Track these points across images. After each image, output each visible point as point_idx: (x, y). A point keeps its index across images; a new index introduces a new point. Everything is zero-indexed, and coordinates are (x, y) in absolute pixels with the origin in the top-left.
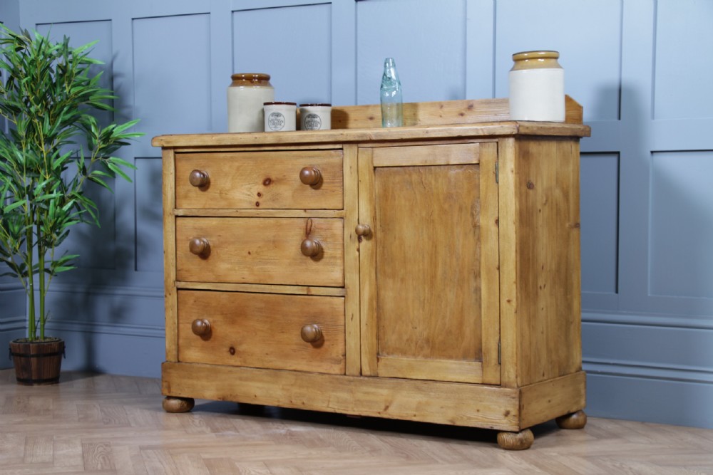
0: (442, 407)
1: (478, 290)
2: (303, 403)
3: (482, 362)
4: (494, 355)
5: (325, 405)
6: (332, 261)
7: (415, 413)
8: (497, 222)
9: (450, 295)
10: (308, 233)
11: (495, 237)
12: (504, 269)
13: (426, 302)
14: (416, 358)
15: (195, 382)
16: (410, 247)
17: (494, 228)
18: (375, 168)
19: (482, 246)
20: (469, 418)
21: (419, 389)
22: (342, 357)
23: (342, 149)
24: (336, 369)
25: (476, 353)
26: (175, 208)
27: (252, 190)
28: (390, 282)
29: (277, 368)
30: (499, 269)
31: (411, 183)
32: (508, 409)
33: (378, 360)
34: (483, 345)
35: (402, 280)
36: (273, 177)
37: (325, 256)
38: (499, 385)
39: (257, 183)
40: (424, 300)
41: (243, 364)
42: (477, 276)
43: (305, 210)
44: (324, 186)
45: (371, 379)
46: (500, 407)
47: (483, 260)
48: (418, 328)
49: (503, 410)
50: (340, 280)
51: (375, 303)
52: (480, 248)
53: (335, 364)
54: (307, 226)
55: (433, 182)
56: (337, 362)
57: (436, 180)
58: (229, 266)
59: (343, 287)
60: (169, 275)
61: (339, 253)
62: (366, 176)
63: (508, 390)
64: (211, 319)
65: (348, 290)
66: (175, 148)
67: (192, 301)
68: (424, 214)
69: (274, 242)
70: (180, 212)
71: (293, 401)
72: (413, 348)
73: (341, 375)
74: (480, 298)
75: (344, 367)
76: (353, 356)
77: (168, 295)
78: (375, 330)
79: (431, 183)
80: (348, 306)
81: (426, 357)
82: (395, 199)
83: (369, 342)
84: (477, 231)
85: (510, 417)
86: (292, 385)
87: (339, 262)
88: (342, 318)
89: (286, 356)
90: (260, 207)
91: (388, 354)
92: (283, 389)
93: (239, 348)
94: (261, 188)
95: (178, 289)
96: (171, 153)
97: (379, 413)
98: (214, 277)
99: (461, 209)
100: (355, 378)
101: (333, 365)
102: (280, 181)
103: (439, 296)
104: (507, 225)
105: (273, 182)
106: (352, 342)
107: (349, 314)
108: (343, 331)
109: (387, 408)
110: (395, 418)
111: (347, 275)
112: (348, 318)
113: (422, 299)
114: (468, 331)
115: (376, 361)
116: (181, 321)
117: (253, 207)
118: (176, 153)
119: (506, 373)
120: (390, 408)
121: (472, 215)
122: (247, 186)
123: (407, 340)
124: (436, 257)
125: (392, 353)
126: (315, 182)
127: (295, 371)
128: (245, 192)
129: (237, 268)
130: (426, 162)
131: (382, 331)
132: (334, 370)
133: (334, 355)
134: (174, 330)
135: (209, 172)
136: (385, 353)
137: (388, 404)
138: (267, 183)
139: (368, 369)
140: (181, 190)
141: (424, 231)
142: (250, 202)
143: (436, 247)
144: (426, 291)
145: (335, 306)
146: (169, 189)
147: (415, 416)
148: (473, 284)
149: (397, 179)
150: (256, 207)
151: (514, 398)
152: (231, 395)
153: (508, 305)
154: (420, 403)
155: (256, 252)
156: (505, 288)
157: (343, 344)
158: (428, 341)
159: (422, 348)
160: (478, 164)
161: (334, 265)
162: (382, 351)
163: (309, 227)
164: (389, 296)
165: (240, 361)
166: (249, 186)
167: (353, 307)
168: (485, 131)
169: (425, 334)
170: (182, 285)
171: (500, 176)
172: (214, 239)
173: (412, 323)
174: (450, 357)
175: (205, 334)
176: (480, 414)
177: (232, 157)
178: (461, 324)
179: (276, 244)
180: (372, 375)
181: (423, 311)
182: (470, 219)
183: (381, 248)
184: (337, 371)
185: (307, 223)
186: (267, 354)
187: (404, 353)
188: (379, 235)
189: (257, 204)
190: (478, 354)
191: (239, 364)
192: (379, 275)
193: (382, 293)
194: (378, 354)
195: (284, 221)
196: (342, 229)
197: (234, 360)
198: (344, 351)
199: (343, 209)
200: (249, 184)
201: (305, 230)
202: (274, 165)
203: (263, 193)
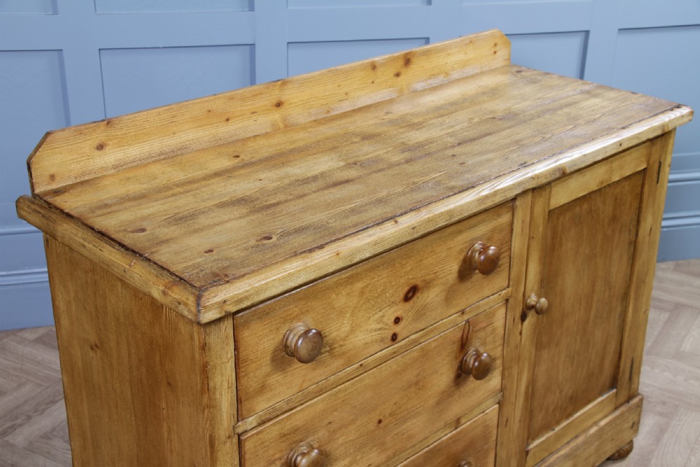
3: (617, 387)
4: (627, 374)
10: (464, 343)
11: (647, 248)
12: (647, 279)
16: (569, 298)
17: (647, 239)
18: (550, 212)
20: (606, 451)
25: (609, 383)
26: (238, 421)
27: (385, 319)
31: (580, 217)
32: (634, 420)
33: (527, 454)
34: (621, 369)
35: (557, 343)
36: (418, 282)
38: (627, 401)
39: (393, 304)
42: (623, 299)
43: (463, 311)
46: (629, 423)
47: (634, 279)
49: (631, 424)
54: (463, 334)
55: (601, 206)
57: (604, 203)
59: (501, 391)
61: (498, 351)
62: (539, 227)
63: (635, 401)
65: (505, 392)
69: (417, 383)
70: (248, 424)
72: (558, 415)
74: (624, 322)
78: (527, 421)
79: (598, 209)
80: (503, 412)
81: (568, 416)
82: (561, 246)
83: (520, 439)
84: (631, 249)
85: (635, 426)
87: (500, 362)
88: (496, 431)
90: (399, 338)
91: (533, 439)
94: (400, 309)
96: (229, 319)
99: (621, 229)
102: (428, 284)
105: (419, 290)
107: (503, 421)
108: (495, 446)
111: (506, 374)
112: (501, 427)
114: (608, 362)
115: (525, 457)
117: (386, 346)
121: (630, 231)
122: (376, 316)
123: (553, 410)
124: (592, 298)
125: (538, 435)
128: (374, 326)
129: (359, 457)
130: (602, 183)
136: (530, 441)
138: (411, 295)
140: (251, 381)
142: (382, 340)
149: (568, 217)
150: (391, 343)
155: (389, 414)
157: (493, 462)
158: (572, 398)
159: (565, 410)
160: (646, 168)
163: (465, 336)
166: (380, 314)
167: (507, 410)
172: (322, 433)
173: (559, 388)
178: (602, 360)
182: (627, 237)
185: (463, 331)
189: (394, 338)
190: (612, 383)
194: (527, 446)
195: (433, 343)
196: (504, 315)
199: (508, 287)
200: (380, 311)
201: (460, 343)
202: (421, 261)
203: (404, 315)
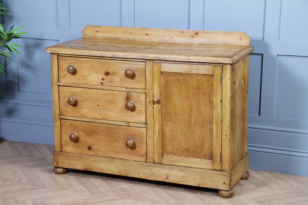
0: (194, 179)
1: (211, 130)
2: (126, 174)
3: (213, 160)
4: (219, 158)
5: (137, 175)
6: (140, 112)
7: (181, 180)
8: (221, 101)
9: (198, 131)
10: (128, 99)
11: (220, 108)
12: (224, 121)
13: (186, 133)
14: (181, 157)
15: (71, 161)
16: (178, 108)
17: (220, 104)
18: (161, 72)
19: (214, 111)
20: (207, 184)
21: (183, 171)
22: (145, 155)
23: (145, 62)
24: (143, 159)
25: (210, 156)
26: (58, 82)
27: (99, 77)
28: (168, 123)
29: (113, 157)
30: (222, 121)
31: (179, 80)
32: (225, 181)
33: (162, 157)
34: (214, 153)
35: (175, 123)
36: (110, 72)
37: (137, 110)
38: (221, 171)
39: (101, 74)
40: (185, 132)
41: (95, 155)
42: (211, 123)
43: (127, 88)
44: (136, 78)
45: (160, 165)
46: (222, 180)
47: (214, 117)
48: (182, 144)
49: (223, 181)
50: (144, 121)
51: (161, 132)
52: (213, 111)
53: (142, 157)
54: (127, 95)
55: (190, 81)
56: (143, 156)
57: (192, 80)
58: (87, 111)
59: (146, 124)
60: (56, 112)
61: (144, 109)
62: (157, 76)
63: (225, 173)
64: (78, 134)
65: (148, 125)
66: (57, 54)
67: (68, 125)
68: (185, 94)
69: (110, 101)
70: (61, 84)
71: (121, 172)
72: (180, 152)
73: (144, 162)
74: (212, 133)
75: (146, 158)
76: (150, 154)
77: (55, 121)
78: (161, 144)
79: (189, 81)
80: (148, 132)
81: (186, 156)
82: (171, 87)
83: (158, 149)
84: (211, 104)
85: (226, 184)
86: (120, 165)
87: (144, 113)
88: (145, 137)
89: (117, 152)
90: (104, 85)
91: (167, 154)
92: (116, 167)
93: (93, 147)
94: (104, 76)
95: (61, 119)
96: (56, 56)
97: (164, 180)
98: (80, 115)
99: (204, 94)
100: (152, 164)
101: (141, 158)
102: (113, 74)
103: (192, 131)
104: (226, 102)
105: (110, 74)
106: (150, 148)
107: (149, 136)
108: (146, 143)
109: (167, 178)
110: (171, 182)
111: (148, 119)
112: (148, 138)
113: (184, 131)
114: (206, 146)
115: (161, 157)
116: (62, 133)
118: (58, 56)
119: (224, 166)
120: (169, 178)
121: (209, 97)
122: (96, 75)
123: (177, 149)
124: (191, 114)
125: (169, 154)
126: (132, 76)
127: (122, 159)
128: (96, 77)
129: (91, 112)
130: (187, 72)
131: (164, 144)
132: (141, 160)
133: (141, 153)
134: (59, 137)
135: (76, 66)
136: (165, 154)
137: (168, 176)
138: (107, 74)
139: (157, 160)
140: (61, 74)
141: (186, 102)
142: (98, 82)
143: (191, 109)
144: (186, 128)
145: (141, 132)
146: (55, 72)
147: (181, 182)
148: (209, 127)
149: (173, 78)
150: (101, 85)
151: (228, 177)
152: (89, 168)
153: (226, 137)
154: (183, 176)
155: (101, 106)
156: (224, 129)
157: (146, 148)
158: (187, 150)
159: (184, 153)
160: (213, 75)
161: (141, 114)
162: (164, 153)
163: (128, 96)
164: (168, 129)
165: (94, 153)
166: (98, 75)
167: (150, 133)
168: (217, 61)
169: (185, 147)
170: (62, 117)
171: (223, 81)
172: (80, 98)
173: (179, 142)
174: (197, 157)
175: (76, 140)
176: (211, 182)
177: (88, 61)
178: (203, 144)
179: (111, 102)
180: (160, 163)
181: (185, 137)
182: (208, 99)
183: (164, 108)
184: (143, 160)
185: (127, 94)
186: (107, 151)
187: (175, 154)
188: (163, 102)
189: (102, 83)
190: (211, 157)
191: (93, 154)
192: (163, 120)
193: (164, 127)
194: (162, 154)
195: (116, 92)
196: (145, 98)
197: (90, 153)
198: (146, 152)
199: (146, 89)
200: (98, 74)
201: (126, 97)
202: (110, 66)
203: (105, 79)
